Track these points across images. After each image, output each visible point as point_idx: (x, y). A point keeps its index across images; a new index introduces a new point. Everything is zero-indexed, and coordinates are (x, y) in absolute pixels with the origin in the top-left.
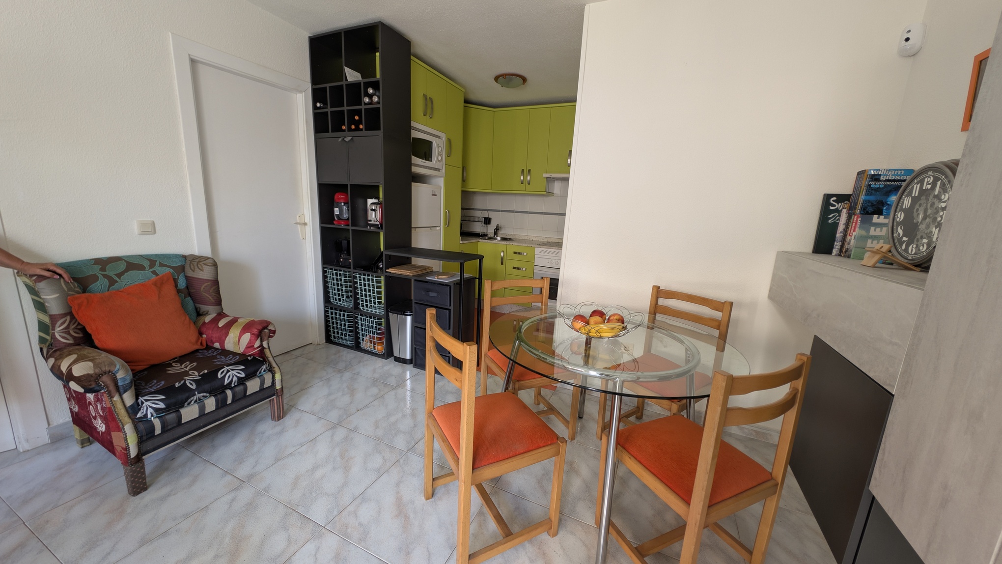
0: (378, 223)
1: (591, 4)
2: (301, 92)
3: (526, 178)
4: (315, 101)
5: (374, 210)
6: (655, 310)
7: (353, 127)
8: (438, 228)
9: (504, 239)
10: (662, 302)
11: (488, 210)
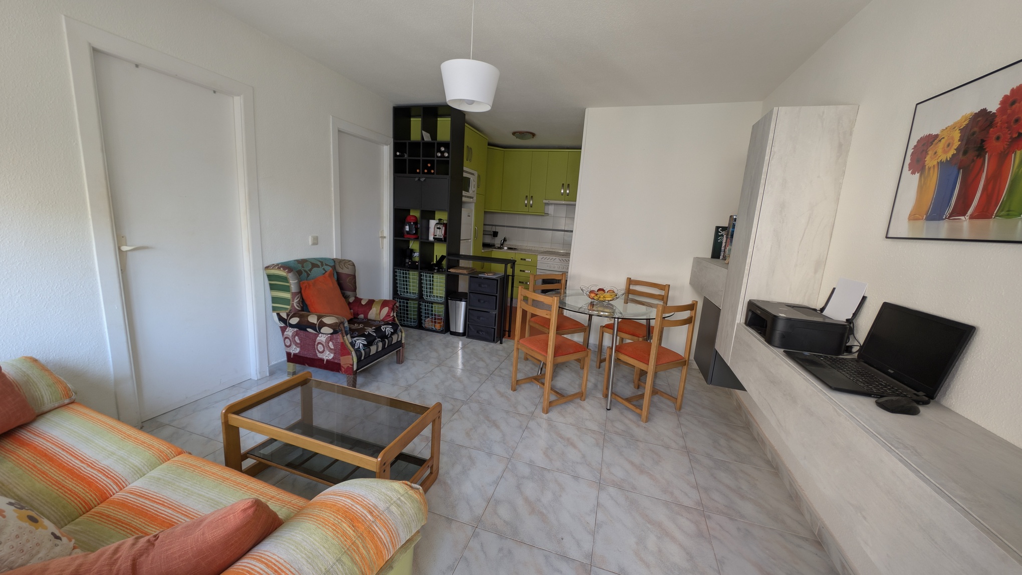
0: (442, 237)
1: (589, 109)
2: (387, 145)
3: (530, 202)
4: (395, 151)
5: (439, 228)
6: (629, 291)
7: (426, 171)
8: (470, 240)
9: (510, 249)
10: (632, 287)
11: (495, 226)
